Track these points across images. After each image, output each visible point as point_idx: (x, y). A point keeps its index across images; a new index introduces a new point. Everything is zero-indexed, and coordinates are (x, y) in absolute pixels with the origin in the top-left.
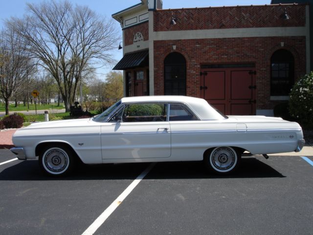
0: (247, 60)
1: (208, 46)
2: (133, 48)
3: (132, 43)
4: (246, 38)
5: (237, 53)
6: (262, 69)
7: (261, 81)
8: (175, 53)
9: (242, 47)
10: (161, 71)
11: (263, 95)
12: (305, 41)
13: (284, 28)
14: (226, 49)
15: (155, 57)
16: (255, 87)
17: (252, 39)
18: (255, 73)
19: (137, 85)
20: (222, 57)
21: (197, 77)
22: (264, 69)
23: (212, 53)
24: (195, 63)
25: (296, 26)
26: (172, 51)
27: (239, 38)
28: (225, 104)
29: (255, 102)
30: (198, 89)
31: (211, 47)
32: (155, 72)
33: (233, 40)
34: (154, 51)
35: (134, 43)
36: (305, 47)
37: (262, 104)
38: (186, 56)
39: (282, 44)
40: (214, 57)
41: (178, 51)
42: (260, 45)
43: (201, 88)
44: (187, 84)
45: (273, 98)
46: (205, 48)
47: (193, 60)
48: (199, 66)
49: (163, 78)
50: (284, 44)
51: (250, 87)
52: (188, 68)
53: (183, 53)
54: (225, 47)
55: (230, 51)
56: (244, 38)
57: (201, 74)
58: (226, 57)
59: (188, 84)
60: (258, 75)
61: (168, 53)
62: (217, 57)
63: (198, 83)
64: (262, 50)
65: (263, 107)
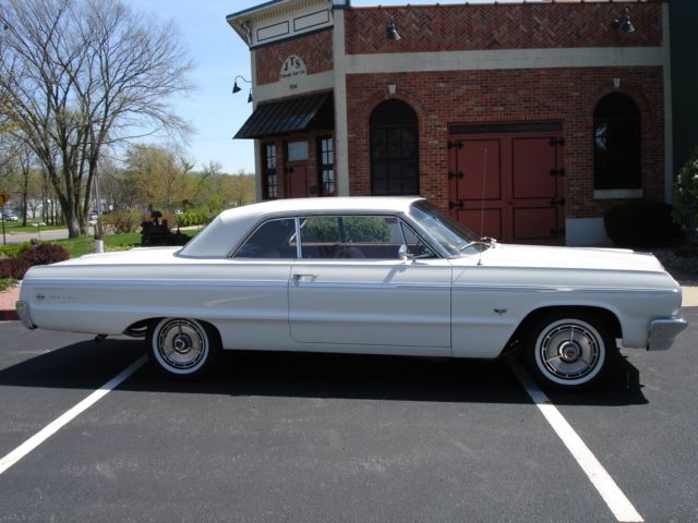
0: (545, 117)
1: (464, 87)
2: (278, 91)
3: (276, 79)
4: (544, 69)
5: (525, 101)
6: (575, 135)
7: (574, 160)
8: (393, 102)
9: (535, 88)
10: (364, 142)
11: (579, 189)
12: (662, 76)
13: (619, 49)
14: (502, 92)
15: (350, 111)
16: (562, 172)
17: (555, 72)
18: (562, 142)
19: (292, 170)
20: (495, 109)
21: (442, 152)
22: (582, 134)
23: (472, 102)
24: (437, 123)
25: (644, 45)
26: (387, 98)
27: (528, 70)
28: (500, 209)
29: (563, 202)
30: (445, 177)
31: (470, 87)
32: (351, 142)
33: (516, 74)
34: (348, 98)
35: (282, 79)
36: (661, 89)
37: (578, 207)
38: (417, 108)
39: (617, 82)
40: (476, 109)
41: (399, 97)
42: (573, 84)
43: (450, 175)
44: (421, 168)
45: (600, 194)
46: (457, 91)
47: (433, 117)
48: (446, 129)
49: (367, 154)
50: (621, 83)
51: (553, 173)
52: (421, 133)
53: (410, 102)
54: (500, 89)
55: (511, 97)
56: (540, 69)
57: (450, 146)
58: (502, 109)
59: (423, 168)
60: (568, 147)
61: (379, 101)
62: (483, 109)
63: (444, 164)
64: (577, 94)
65: (579, 214)
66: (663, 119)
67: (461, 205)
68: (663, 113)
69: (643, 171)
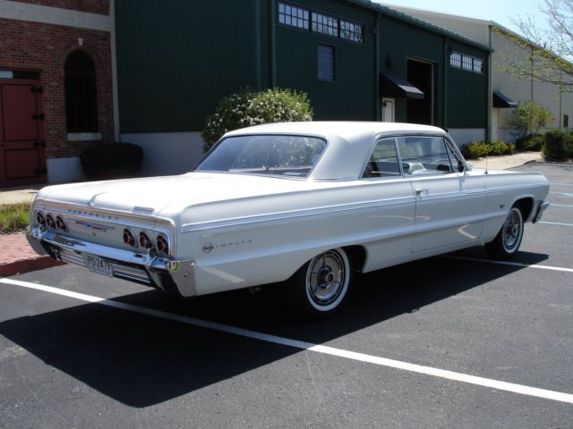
0: (28, 66)
4: (26, 22)
5: (12, 50)
6: (52, 84)
7: (51, 106)
9: (19, 39)
11: (56, 132)
12: (110, 40)
13: (80, 13)
16: (42, 117)
17: (35, 26)
18: (41, 90)
22: (56, 84)
25: (97, 12)
27: (15, 20)
29: (43, 144)
33: (5, 23)
36: (109, 51)
37: (56, 149)
39: (81, 41)
42: (49, 39)
45: (72, 137)
50: (84, 42)
51: (34, 117)
56: (22, 21)
60: (46, 94)
64: (52, 48)
65: (59, 154)
66: (111, 76)
68: (111, 71)
69: (100, 118)
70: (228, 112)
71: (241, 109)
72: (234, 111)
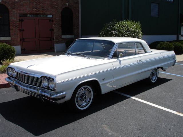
1: (24, 2)
5: (42, 8)
6: (56, 19)
7: (56, 26)
9: (45, 4)
11: (58, 35)
12: (78, 3)
14: (35, 4)
16: (53, 30)
20: (33, 9)
21: (17, 22)
22: (58, 19)
23: (27, 7)
24: (16, 13)
28: (36, 41)
29: (53, 39)
30: (18, 31)
31: (26, 2)
36: (78, 7)
37: (58, 40)
38: (9, 8)
39: (67, 4)
40: (28, 9)
41: (3, 3)
42: (56, 4)
43: (20, 30)
44: (10, 28)
45: (63, 37)
46: (22, 3)
47: (14, 11)
48: (18, 15)
50: (68, 4)
51: (50, 30)
52: (10, 16)
53: (6, 5)
54: (35, 3)
55: (38, 6)
57: (20, 21)
58: (36, 9)
59: (11, 28)
60: (54, 22)
62: (30, 9)
63: (18, 27)
64: (57, 7)
65: (58, 42)
66: (79, 16)
67: (24, 40)
68: (79, 14)
69: (74, 30)
70: (106, 29)
71: (110, 28)
72: (108, 29)
